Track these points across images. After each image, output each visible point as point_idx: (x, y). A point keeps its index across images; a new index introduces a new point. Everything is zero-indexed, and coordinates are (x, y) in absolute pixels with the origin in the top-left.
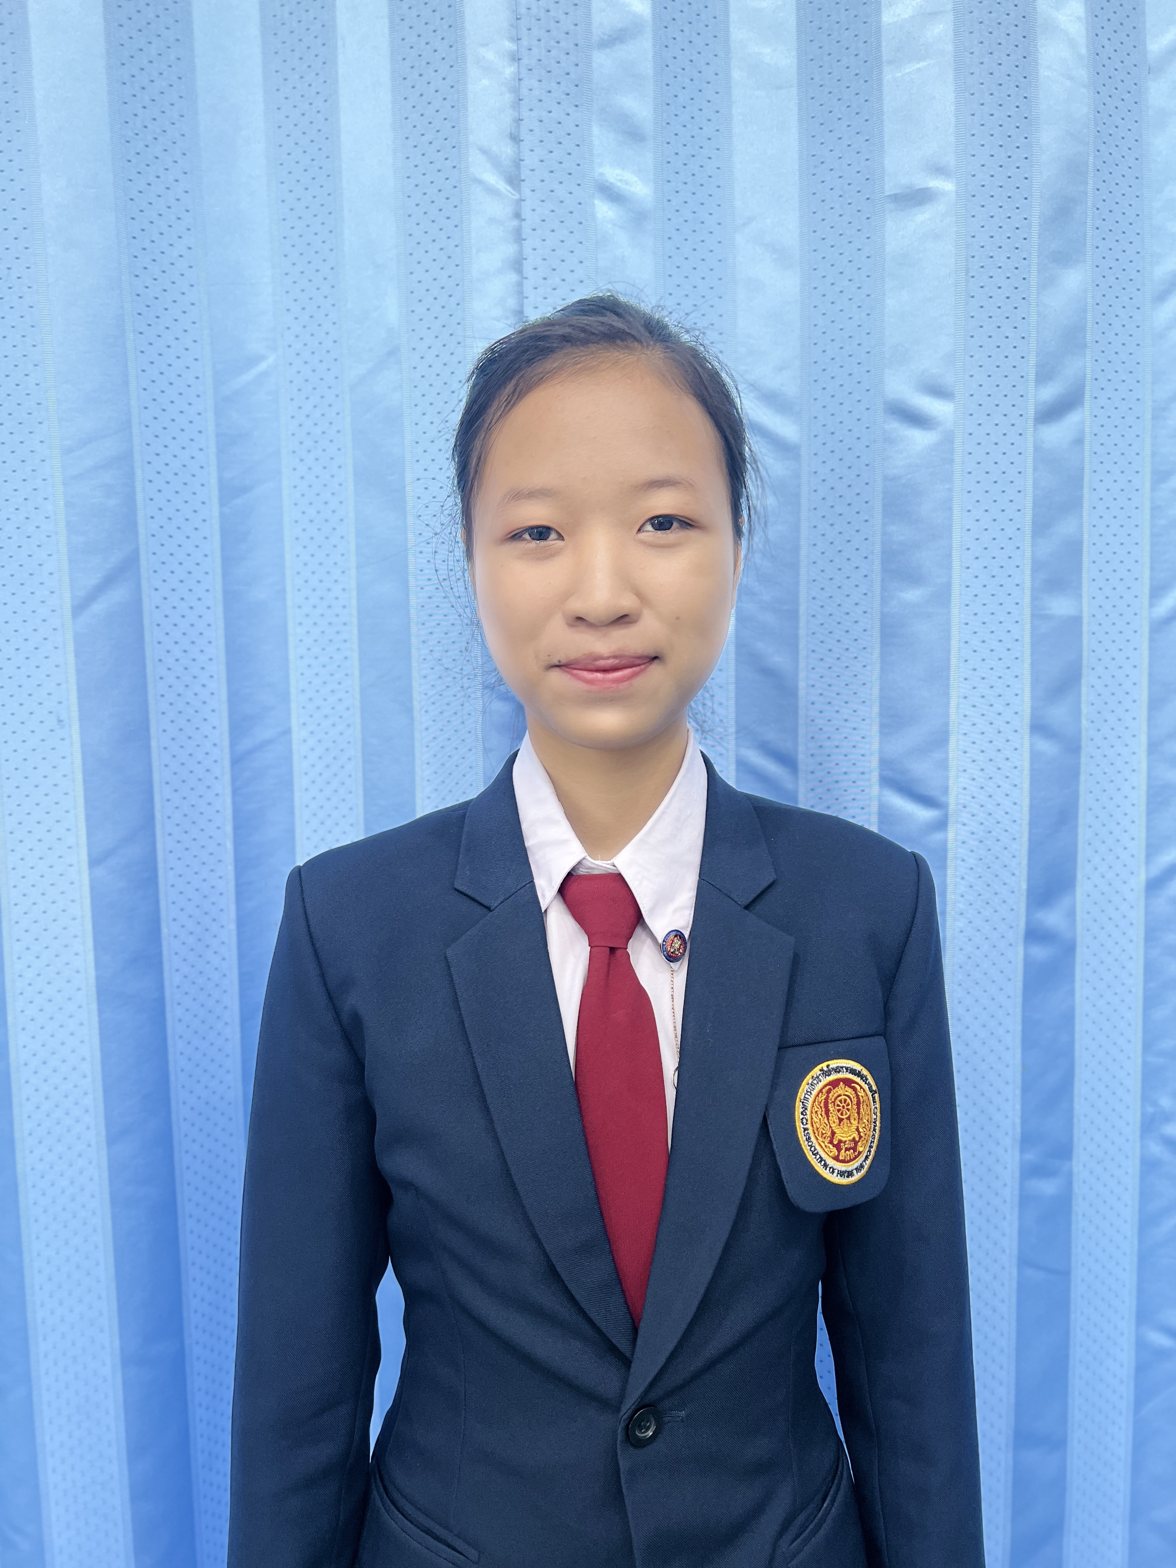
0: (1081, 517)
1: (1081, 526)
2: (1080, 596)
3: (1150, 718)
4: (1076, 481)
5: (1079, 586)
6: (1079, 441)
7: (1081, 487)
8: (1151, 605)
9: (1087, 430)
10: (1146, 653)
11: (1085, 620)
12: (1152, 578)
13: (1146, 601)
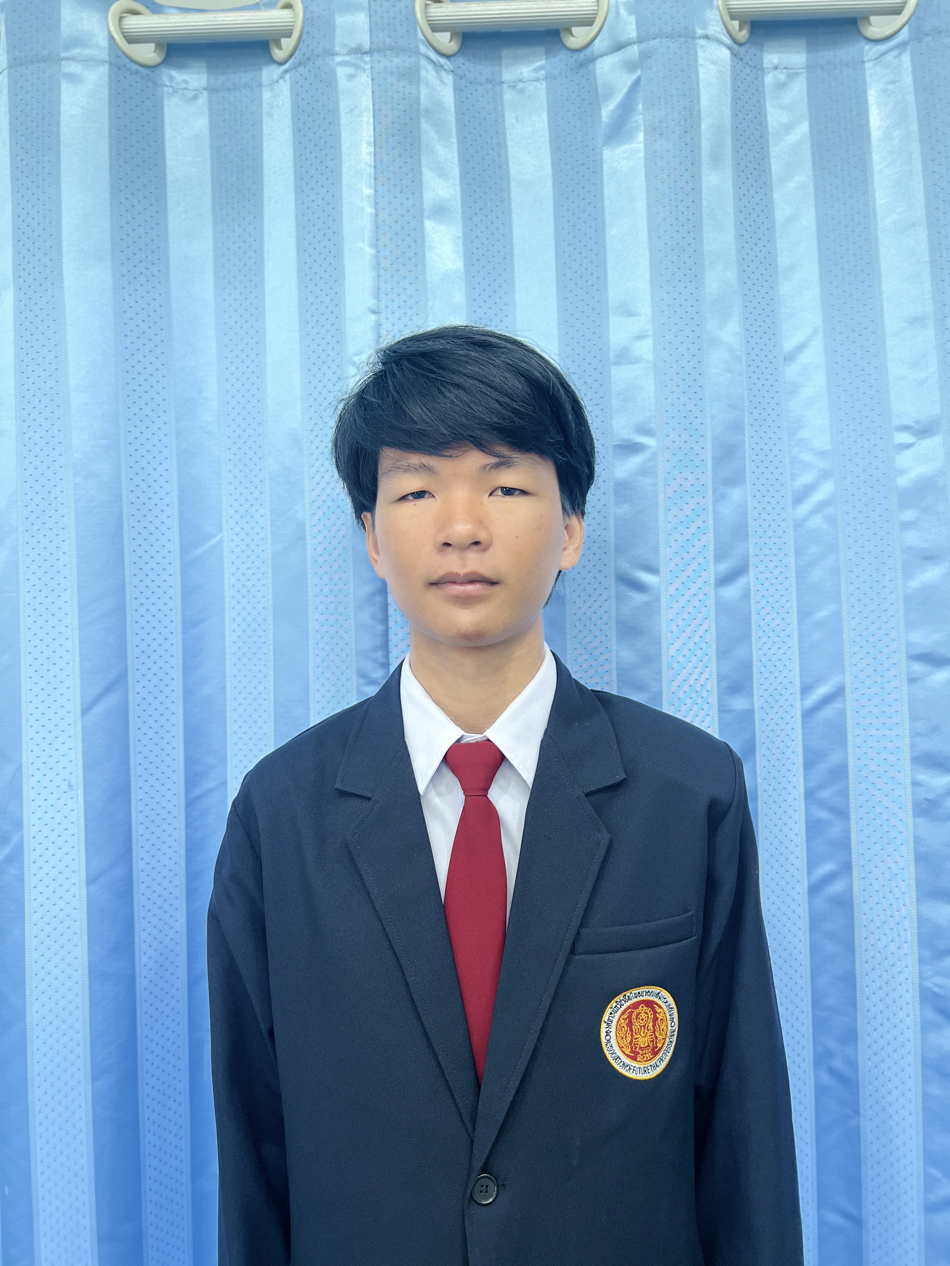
0: (751, 644)
1: (751, 650)
2: (752, 695)
3: (805, 775)
4: (745, 620)
5: (752, 689)
6: (746, 596)
7: (750, 624)
8: (802, 700)
9: (752, 588)
10: (800, 731)
11: (756, 712)
12: (802, 682)
13: (798, 696)
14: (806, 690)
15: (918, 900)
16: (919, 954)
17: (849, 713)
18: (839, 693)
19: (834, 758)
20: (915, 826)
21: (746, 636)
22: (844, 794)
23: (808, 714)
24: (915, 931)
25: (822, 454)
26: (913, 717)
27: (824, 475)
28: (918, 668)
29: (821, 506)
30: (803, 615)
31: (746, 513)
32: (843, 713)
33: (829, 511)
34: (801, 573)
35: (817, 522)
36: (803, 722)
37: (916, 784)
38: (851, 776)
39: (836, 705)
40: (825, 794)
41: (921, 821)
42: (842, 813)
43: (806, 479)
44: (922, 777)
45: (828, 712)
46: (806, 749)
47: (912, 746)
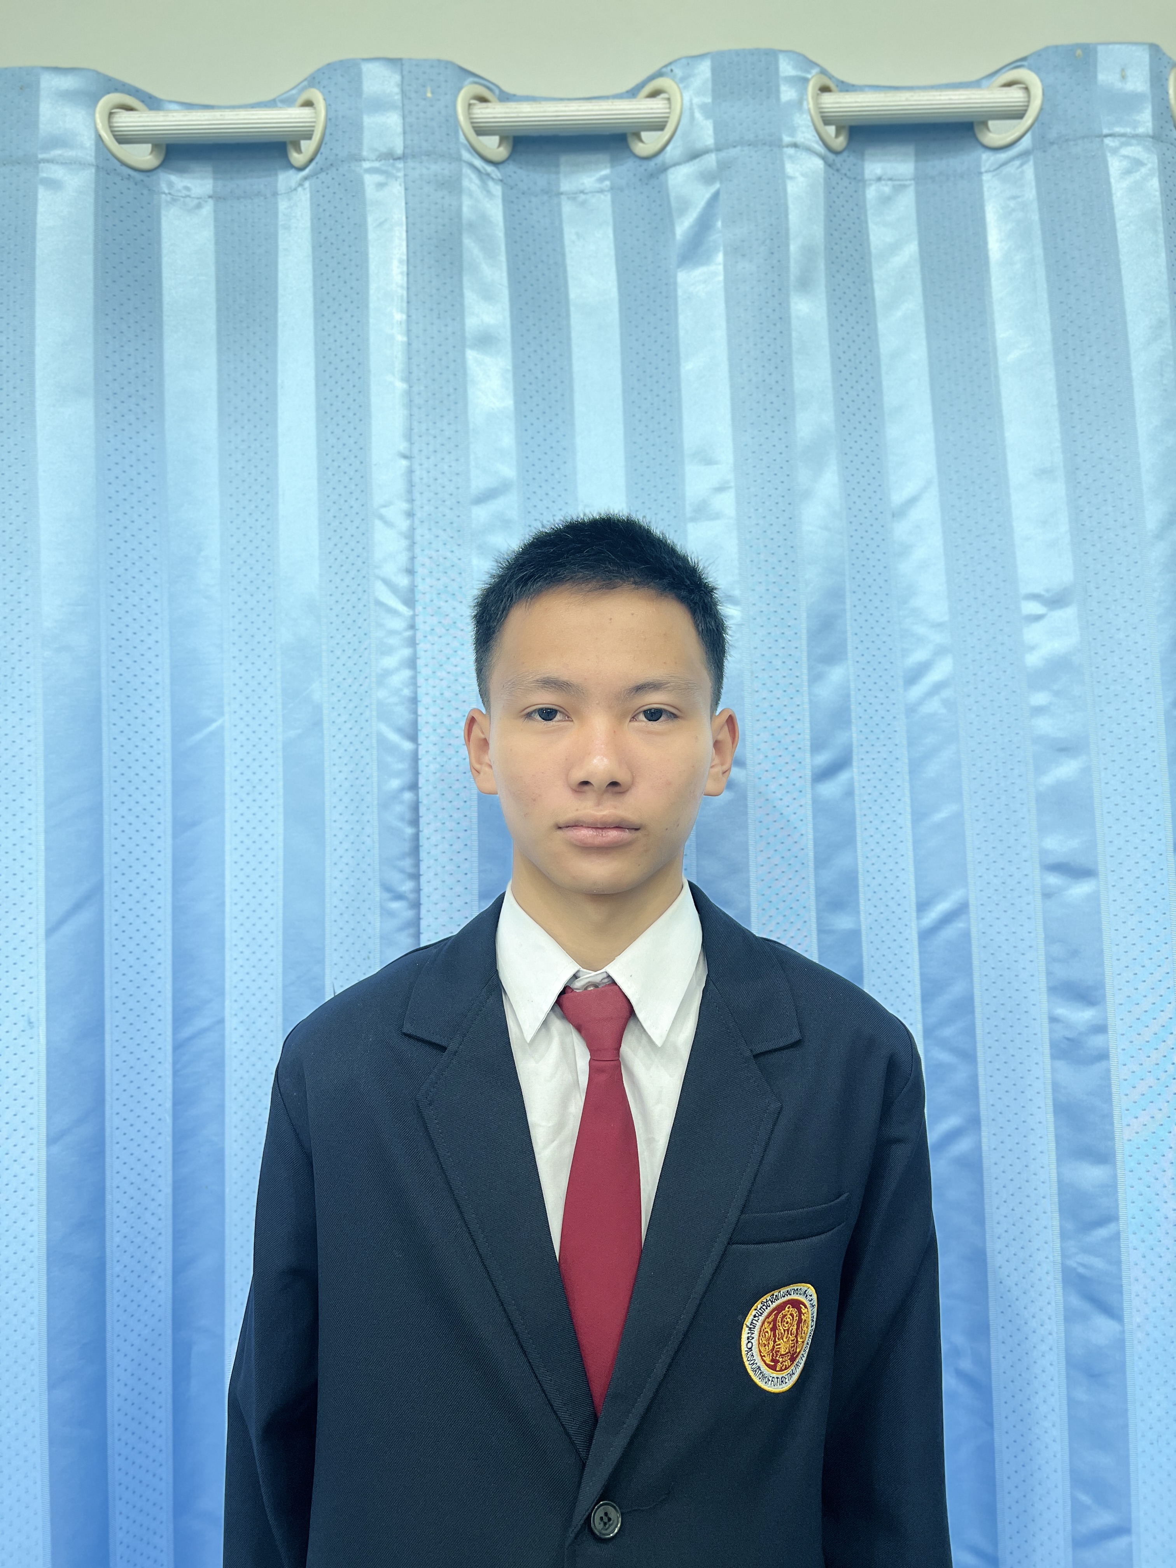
0: (856, 851)
1: (856, 858)
2: (858, 913)
3: (924, 1009)
4: (849, 823)
5: (858, 905)
6: (849, 793)
7: (855, 828)
8: (919, 918)
9: (856, 784)
10: (916, 956)
11: (864, 933)
12: (917, 896)
13: (914, 914)
14: (922, 906)
15: (1059, 1160)
16: (1061, 1227)
17: (974, 934)
18: (961, 910)
19: (957, 990)
20: (1054, 1070)
21: (850, 841)
22: (970, 1031)
23: (926, 935)
24: (1056, 1199)
25: (938, 626)
26: (1050, 940)
27: (941, 651)
28: (1054, 880)
29: (938, 687)
30: (918, 816)
31: (848, 696)
32: (966, 936)
33: (946, 693)
34: (915, 767)
35: (934, 706)
36: (921, 945)
37: (1053, 1019)
38: (978, 1010)
39: (959, 925)
40: (948, 1032)
41: (1059, 1064)
42: (969, 1056)
43: (919, 655)
44: (1061, 1011)
45: (950, 932)
46: (924, 978)
47: (1049, 973)
